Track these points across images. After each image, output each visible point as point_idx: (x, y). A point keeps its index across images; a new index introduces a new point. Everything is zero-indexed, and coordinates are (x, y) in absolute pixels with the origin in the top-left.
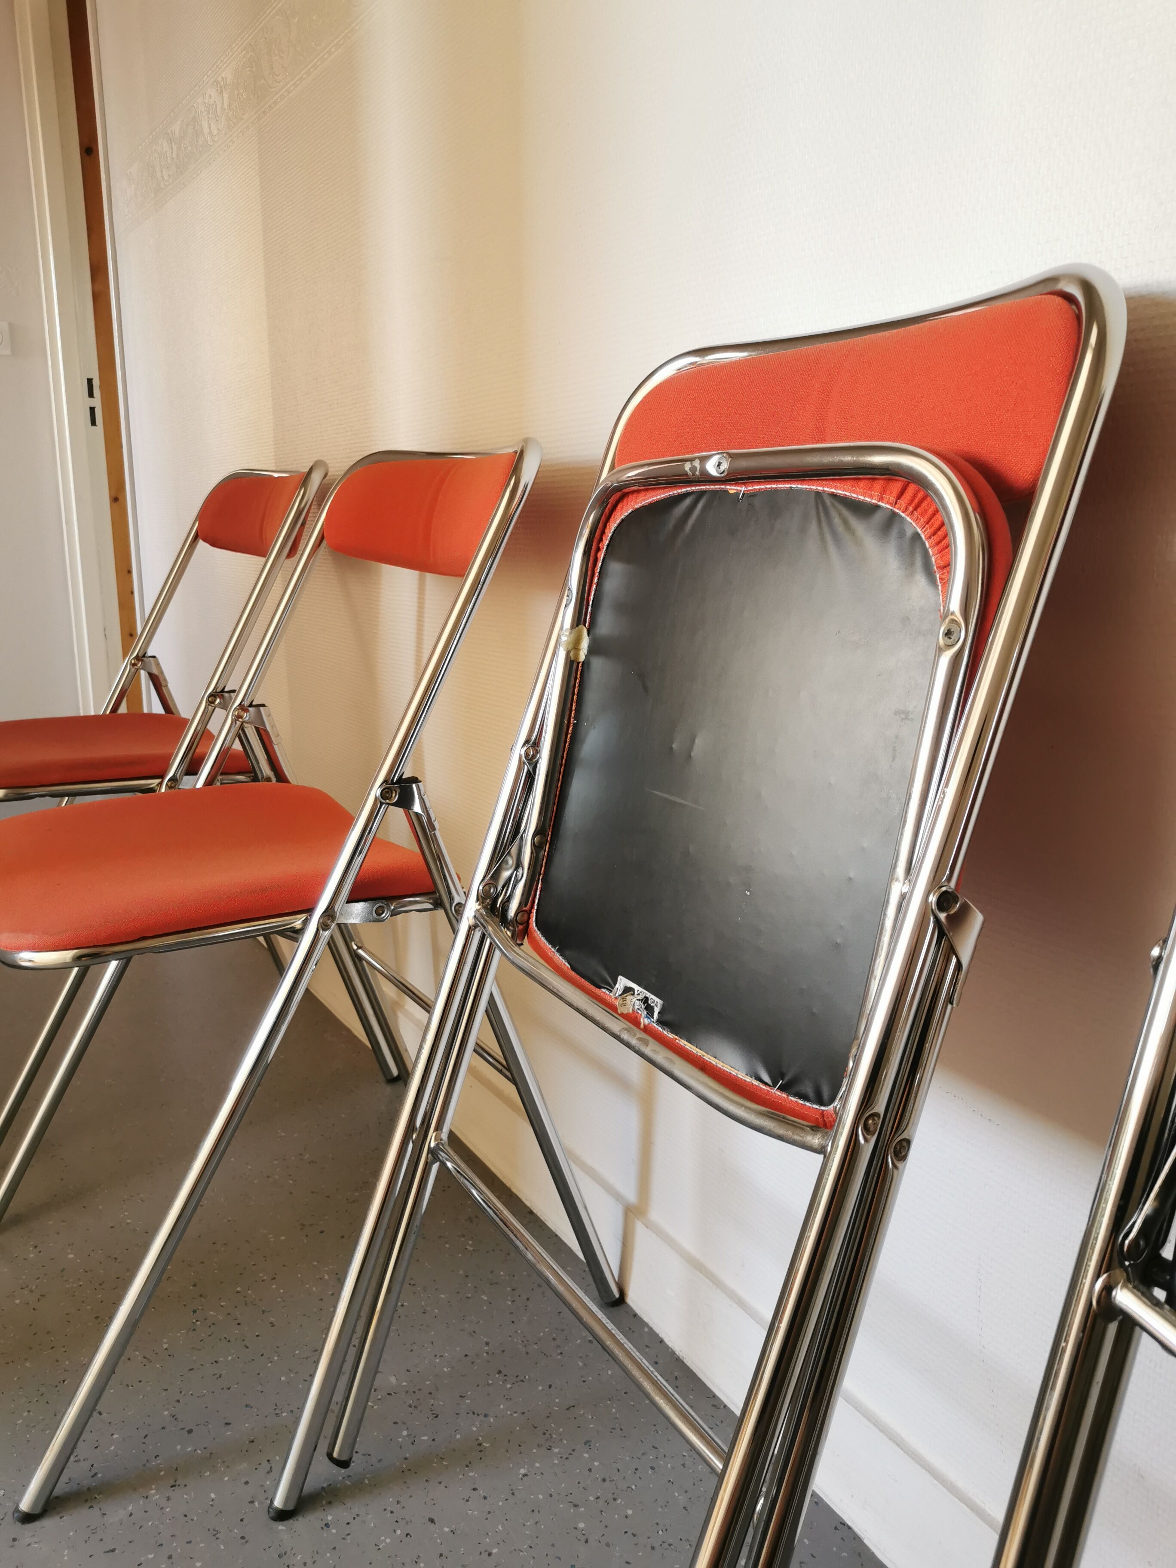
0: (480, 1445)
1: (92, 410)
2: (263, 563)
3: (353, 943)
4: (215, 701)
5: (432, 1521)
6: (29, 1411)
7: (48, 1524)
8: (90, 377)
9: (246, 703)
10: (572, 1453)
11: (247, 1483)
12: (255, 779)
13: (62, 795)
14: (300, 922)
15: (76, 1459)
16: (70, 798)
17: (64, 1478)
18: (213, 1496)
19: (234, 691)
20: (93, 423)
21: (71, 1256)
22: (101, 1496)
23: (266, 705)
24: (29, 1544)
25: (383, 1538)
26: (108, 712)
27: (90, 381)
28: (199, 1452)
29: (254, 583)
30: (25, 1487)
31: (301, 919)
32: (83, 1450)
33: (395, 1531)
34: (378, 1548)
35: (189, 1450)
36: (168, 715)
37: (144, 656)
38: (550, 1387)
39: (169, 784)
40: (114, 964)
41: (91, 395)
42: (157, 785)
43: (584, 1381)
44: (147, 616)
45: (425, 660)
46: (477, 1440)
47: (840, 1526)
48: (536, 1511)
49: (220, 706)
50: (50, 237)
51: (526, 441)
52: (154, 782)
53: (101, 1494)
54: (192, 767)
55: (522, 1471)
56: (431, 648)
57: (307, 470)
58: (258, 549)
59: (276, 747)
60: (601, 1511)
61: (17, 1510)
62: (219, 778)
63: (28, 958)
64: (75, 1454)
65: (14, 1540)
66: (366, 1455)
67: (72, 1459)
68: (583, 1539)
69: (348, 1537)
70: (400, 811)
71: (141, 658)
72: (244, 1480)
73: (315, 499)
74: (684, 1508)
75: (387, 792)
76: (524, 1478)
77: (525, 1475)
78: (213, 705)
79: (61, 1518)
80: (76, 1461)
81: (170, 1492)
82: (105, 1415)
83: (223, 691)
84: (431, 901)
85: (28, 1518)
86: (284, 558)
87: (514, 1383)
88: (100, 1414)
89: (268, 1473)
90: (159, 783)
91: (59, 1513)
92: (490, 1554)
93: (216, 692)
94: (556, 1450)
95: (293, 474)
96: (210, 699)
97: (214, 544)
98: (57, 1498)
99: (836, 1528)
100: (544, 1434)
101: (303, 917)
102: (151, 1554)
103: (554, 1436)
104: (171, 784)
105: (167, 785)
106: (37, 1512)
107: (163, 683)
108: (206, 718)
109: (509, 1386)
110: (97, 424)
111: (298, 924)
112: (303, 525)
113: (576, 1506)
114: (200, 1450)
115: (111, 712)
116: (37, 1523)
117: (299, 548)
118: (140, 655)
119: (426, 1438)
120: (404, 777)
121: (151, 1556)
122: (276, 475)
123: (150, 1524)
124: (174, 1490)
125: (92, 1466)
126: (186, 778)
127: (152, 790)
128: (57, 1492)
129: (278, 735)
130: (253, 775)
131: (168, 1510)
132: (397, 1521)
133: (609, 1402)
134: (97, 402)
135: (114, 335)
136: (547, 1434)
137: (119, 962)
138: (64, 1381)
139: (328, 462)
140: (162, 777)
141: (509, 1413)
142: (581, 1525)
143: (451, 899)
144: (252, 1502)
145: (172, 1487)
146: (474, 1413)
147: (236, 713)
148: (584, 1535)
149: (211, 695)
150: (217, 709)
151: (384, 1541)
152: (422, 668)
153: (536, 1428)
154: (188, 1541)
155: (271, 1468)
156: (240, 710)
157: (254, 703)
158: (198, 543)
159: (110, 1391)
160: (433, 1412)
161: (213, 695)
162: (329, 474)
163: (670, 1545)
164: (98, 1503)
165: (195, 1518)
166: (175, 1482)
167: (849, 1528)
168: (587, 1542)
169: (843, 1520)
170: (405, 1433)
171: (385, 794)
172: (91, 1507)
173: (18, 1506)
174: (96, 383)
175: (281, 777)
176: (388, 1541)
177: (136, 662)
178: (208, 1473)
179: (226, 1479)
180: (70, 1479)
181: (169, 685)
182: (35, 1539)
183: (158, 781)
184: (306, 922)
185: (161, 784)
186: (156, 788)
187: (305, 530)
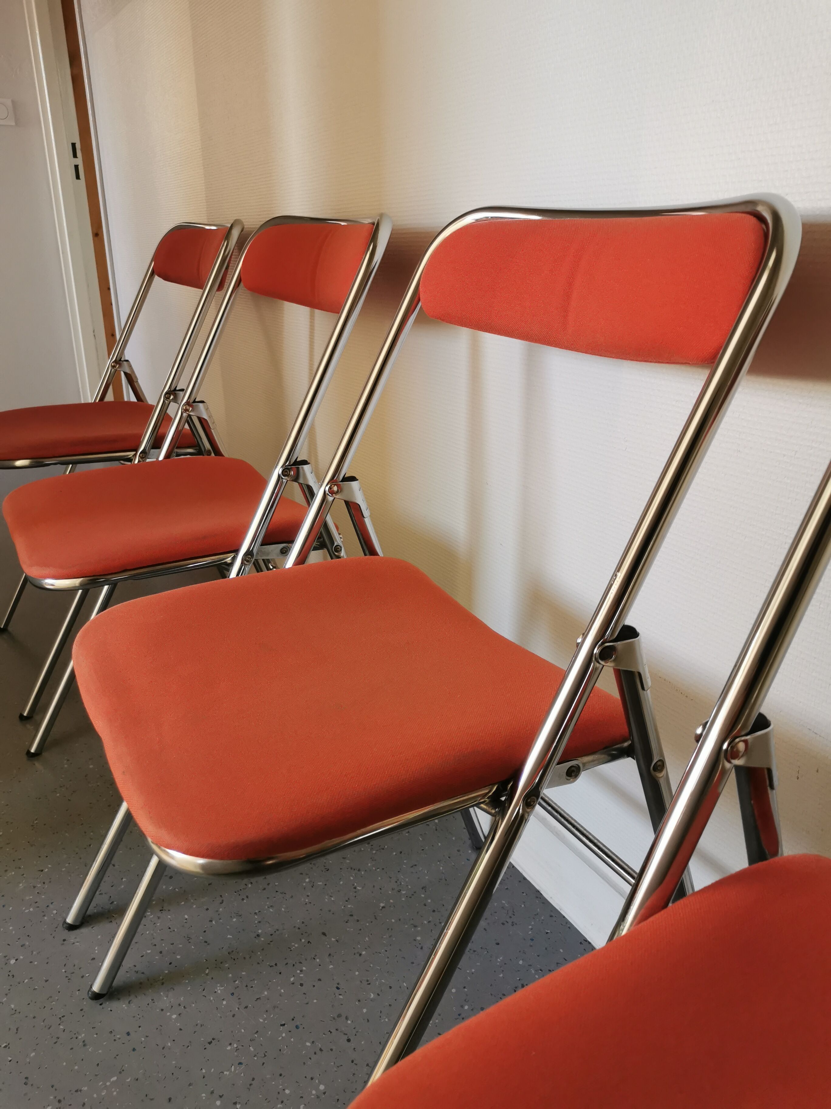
0: (355, 888)
1: (76, 167)
2: (201, 293)
3: (270, 564)
4: (170, 397)
5: (324, 934)
6: (69, 863)
7: (84, 931)
8: (74, 142)
9: (192, 400)
10: (414, 894)
11: (207, 909)
12: (200, 452)
13: (67, 463)
14: (230, 558)
15: (101, 892)
16: (74, 465)
17: (93, 904)
18: (186, 917)
19: (182, 390)
20: (78, 177)
21: (91, 766)
22: (116, 915)
23: (205, 401)
24: (74, 943)
25: (293, 944)
26: (97, 401)
27: (74, 145)
28: (177, 890)
29: (196, 306)
30: (70, 908)
31: (231, 556)
32: (104, 887)
33: (301, 940)
34: (290, 949)
35: (170, 888)
36: (139, 402)
37: (120, 360)
38: (401, 852)
39: (141, 455)
40: (106, 587)
41: (75, 156)
42: (133, 456)
43: (423, 850)
44: (123, 326)
45: (316, 367)
46: (353, 885)
47: (583, 942)
48: (390, 929)
49: (173, 401)
50: (37, 32)
51: (381, 215)
52: (131, 454)
53: (116, 914)
54: (157, 443)
55: (382, 905)
56: (320, 358)
57: (229, 226)
58: (197, 283)
59: (212, 431)
60: (432, 930)
61: (65, 922)
62: (176, 450)
63: (50, 583)
64: (99, 890)
65: (64, 940)
66: (282, 893)
67: (98, 893)
68: (420, 946)
69: (271, 943)
70: (296, 484)
71: (119, 362)
72: (205, 907)
73: (235, 248)
74: (485, 929)
75: (286, 472)
76: (383, 909)
77: (383, 907)
78: (168, 400)
79: (92, 928)
80: (100, 894)
81: (159, 914)
82: (117, 867)
83: (175, 390)
84: (319, 544)
85: (71, 928)
86: (215, 291)
87: (377, 850)
88: (114, 865)
89: (221, 903)
90: (134, 455)
91: (91, 925)
92: (360, 955)
93: (170, 391)
94: (404, 892)
95: (220, 227)
96: (166, 396)
97: (167, 278)
98: (90, 916)
99: (581, 943)
100: (396, 882)
101: (232, 555)
102: (149, 950)
103: (403, 883)
104: (142, 455)
105: (139, 456)
106: (78, 924)
107: (135, 380)
108: (165, 407)
109: (374, 852)
110: (81, 178)
111: (229, 560)
112: (227, 268)
113: (415, 926)
114: (177, 889)
115: (99, 401)
116: (78, 930)
117: (225, 286)
118: (118, 359)
119: (321, 883)
120: (298, 460)
121: (149, 951)
122: (207, 227)
123: (148, 932)
124: (162, 913)
125: (110, 897)
126: (152, 450)
127: (130, 460)
128: (88, 913)
129: (214, 423)
130: (198, 448)
131: (158, 924)
132: (302, 934)
133: (438, 863)
134: (79, 161)
135: (89, 113)
136: (398, 882)
137: (109, 587)
138: (90, 845)
139: (243, 221)
140: (136, 450)
141: (374, 869)
142: (419, 938)
143: (332, 542)
144: (211, 921)
145: (160, 911)
146: (351, 869)
147: (184, 408)
148: (420, 944)
149: (166, 393)
150: (171, 403)
151: (294, 946)
152: (314, 373)
153: (391, 878)
154: (172, 943)
155: (223, 901)
156: (187, 406)
157: (196, 400)
158: (154, 277)
159: (119, 852)
160: (326, 868)
161: (168, 393)
162: (244, 230)
163: (474, 951)
164: (115, 919)
165: (176, 930)
166: (163, 908)
167: (590, 943)
168: (422, 948)
169: (586, 939)
170: (307, 880)
171: (286, 471)
172: (111, 922)
173: (65, 920)
174: (78, 146)
175: (218, 452)
176: (296, 945)
177: (115, 365)
178: (183, 903)
179: (194, 906)
180: (97, 905)
181: (139, 381)
182: (77, 940)
183: (133, 453)
184: (234, 559)
185: (135, 455)
186: (132, 458)
187: (229, 270)
